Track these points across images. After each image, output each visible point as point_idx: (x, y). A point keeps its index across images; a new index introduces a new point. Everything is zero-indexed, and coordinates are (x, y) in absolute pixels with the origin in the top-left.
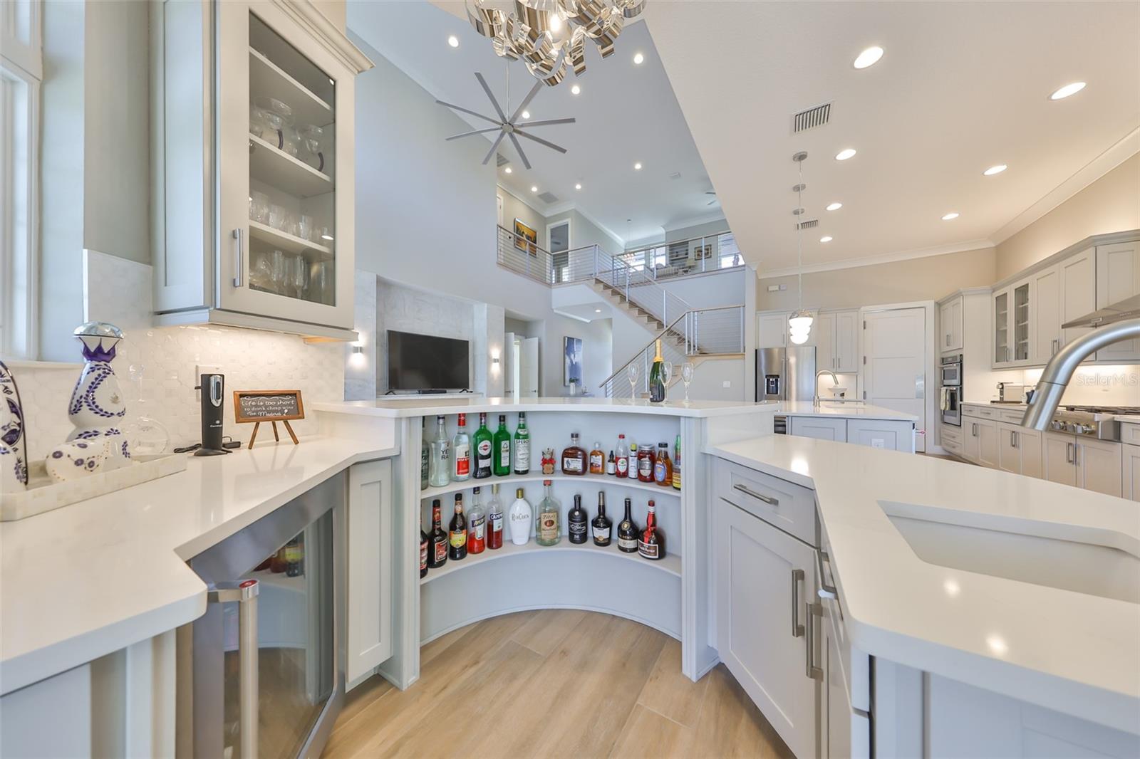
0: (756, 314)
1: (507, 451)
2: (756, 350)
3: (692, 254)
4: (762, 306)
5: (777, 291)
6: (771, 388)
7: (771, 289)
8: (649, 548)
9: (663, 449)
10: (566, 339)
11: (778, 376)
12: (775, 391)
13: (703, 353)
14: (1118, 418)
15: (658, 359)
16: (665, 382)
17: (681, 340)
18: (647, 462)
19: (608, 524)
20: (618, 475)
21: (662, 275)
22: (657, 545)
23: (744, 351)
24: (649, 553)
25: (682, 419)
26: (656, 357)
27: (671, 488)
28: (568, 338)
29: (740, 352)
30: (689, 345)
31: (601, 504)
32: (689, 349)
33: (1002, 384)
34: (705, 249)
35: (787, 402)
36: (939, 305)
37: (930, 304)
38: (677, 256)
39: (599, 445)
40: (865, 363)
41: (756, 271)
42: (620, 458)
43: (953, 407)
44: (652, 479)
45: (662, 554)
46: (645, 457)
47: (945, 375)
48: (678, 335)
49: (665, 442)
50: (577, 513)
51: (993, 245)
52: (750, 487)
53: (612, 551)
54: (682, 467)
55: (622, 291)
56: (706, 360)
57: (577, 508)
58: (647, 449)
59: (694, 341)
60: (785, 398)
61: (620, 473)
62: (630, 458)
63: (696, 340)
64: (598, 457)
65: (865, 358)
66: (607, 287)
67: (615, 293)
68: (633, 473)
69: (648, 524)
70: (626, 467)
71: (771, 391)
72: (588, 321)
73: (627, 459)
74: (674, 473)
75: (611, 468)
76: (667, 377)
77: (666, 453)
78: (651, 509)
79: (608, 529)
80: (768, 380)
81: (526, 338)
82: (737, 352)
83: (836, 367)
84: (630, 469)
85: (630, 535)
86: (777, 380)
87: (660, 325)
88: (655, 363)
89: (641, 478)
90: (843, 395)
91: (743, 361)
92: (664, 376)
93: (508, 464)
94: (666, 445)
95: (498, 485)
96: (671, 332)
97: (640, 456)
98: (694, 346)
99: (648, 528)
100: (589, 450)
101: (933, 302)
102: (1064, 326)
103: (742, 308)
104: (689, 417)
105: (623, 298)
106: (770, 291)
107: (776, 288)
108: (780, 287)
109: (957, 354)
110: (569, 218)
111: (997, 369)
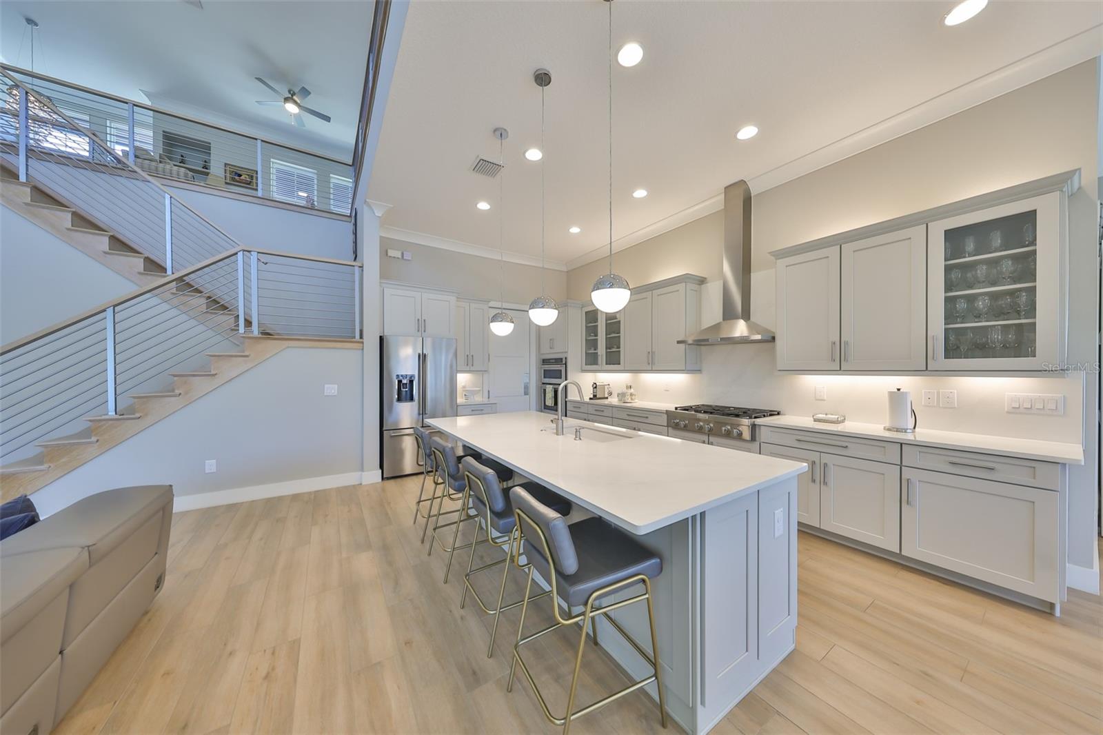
2: (381, 337)
5: (398, 258)
6: (404, 393)
7: (391, 253)
11: (413, 377)
12: (409, 398)
23: (361, 337)
29: (354, 337)
33: (595, 383)
40: (489, 361)
47: (546, 373)
48: (199, 289)
56: (287, 348)
65: (489, 355)
71: (403, 397)
80: (400, 382)
82: (349, 337)
83: (470, 365)
86: (412, 382)
87: (154, 264)
91: (360, 352)
103: (357, 269)
106: (390, 257)
107: (398, 254)
108: (403, 254)
109: (562, 356)
111: (584, 371)
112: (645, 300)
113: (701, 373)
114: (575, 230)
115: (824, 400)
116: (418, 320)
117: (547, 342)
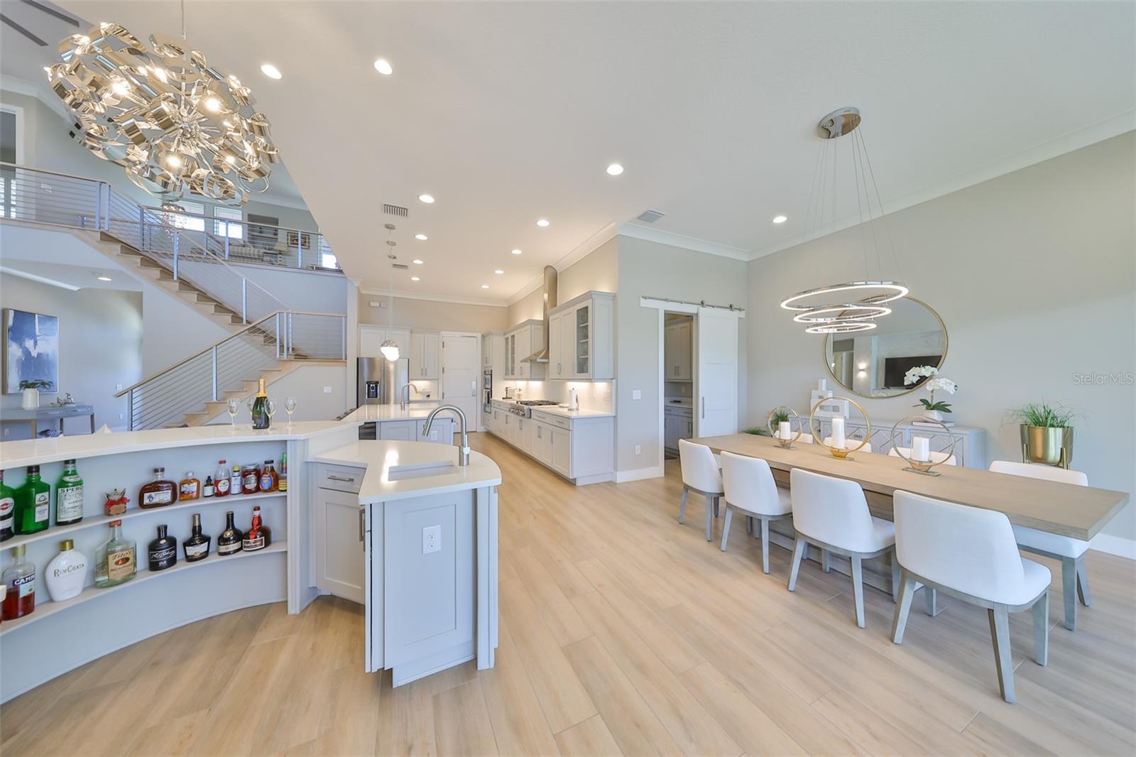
0: (358, 326)
1: (46, 503)
2: (358, 359)
3: (282, 237)
4: (363, 320)
5: (377, 307)
6: (371, 393)
7: (372, 304)
8: (255, 542)
9: (269, 465)
10: (11, 314)
11: (377, 382)
12: (375, 396)
13: (300, 357)
14: (531, 407)
15: (261, 394)
16: (270, 413)
17: (270, 339)
18: (252, 478)
19: (206, 539)
20: (219, 494)
21: (238, 254)
22: (263, 538)
23: (346, 359)
24: (256, 546)
25: (288, 443)
26: (260, 393)
27: (278, 491)
28: (16, 312)
29: (342, 359)
30: (282, 346)
31: (197, 524)
32: (282, 351)
33: (506, 388)
34: (302, 238)
35: (385, 406)
36: (483, 337)
37: (479, 336)
38: (261, 232)
39: (193, 474)
40: (443, 372)
41: (358, 288)
42: (220, 481)
43: (488, 403)
44: (258, 489)
45: (268, 543)
46: (250, 474)
47: (485, 381)
48: (264, 332)
49: (272, 459)
50: (163, 542)
51: (507, 307)
52: (338, 476)
53: (213, 559)
54: (289, 475)
55: (162, 261)
56: (302, 366)
57: (163, 535)
58: (252, 467)
59: (288, 344)
60: (385, 401)
61: (221, 493)
62: (233, 478)
63: (289, 341)
64: (191, 485)
65: (443, 369)
66: (128, 249)
67: (148, 262)
68: (236, 489)
69: (253, 525)
70: (228, 487)
71: (371, 395)
72: (75, 289)
73: (229, 480)
74: (280, 481)
75: (209, 491)
76: (271, 410)
77: (272, 468)
78: (257, 513)
79: (207, 543)
80: (369, 386)
82: (339, 358)
83: (424, 375)
84: (232, 487)
85: (234, 539)
86: (376, 386)
87: (237, 318)
88: (258, 398)
89: (245, 491)
90: (429, 396)
91: (345, 368)
92: (269, 409)
93: (47, 518)
94: (272, 462)
95: (24, 546)
96: (255, 330)
97: (245, 474)
98: (288, 349)
99: (253, 529)
100: (177, 481)
101: (480, 334)
102: (521, 362)
103: (344, 318)
104: (295, 440)
105: (167, 273)
106: (372, 306)
107: (377, 304)
108: (380, 304)
109: (490, 369)
110: (21, 106)
111: (506, 379)
117: (485, 360)
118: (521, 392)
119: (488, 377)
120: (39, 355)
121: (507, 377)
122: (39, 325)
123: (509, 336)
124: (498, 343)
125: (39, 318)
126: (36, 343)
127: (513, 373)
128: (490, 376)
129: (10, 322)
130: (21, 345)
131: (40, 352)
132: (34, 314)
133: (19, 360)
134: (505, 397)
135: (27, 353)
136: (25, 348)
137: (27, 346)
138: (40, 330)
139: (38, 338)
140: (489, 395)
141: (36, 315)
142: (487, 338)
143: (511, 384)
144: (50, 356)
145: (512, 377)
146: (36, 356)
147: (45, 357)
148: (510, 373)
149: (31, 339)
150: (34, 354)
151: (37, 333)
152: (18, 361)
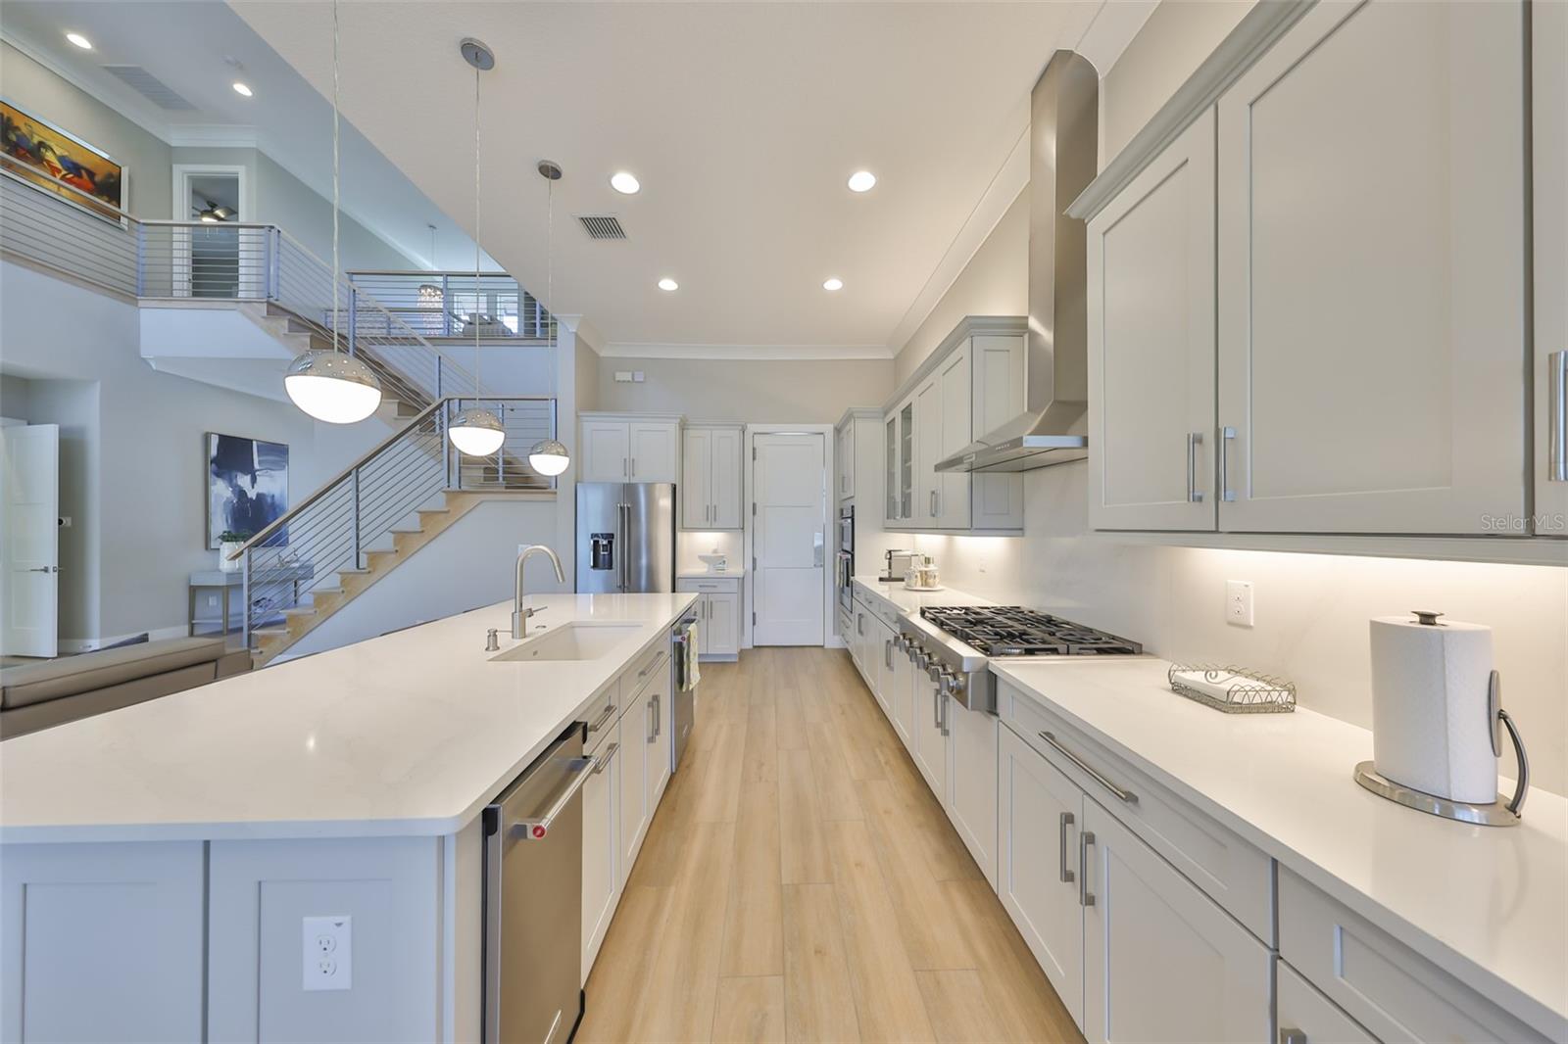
0: (577, 416)
2: (578, 485)
5: (629, 381)
6: (601, 557)
7: (619, 376)
10: (216, 440)
12: (605, 562)
23: (556, 488)
28: (222, 438)
33: (890, 552)
36: (838, 431)
37: (829, 428)
40: (754, 513)
41: (575, 334)
43: (847, 588)
47: (840, 532)
51: (892, 357)
56: (482, 502)
65: (754, 505)
66: (296, 322)
67: (320, 341)
81: (29, 424)
83: (711, 518)
86: (610, 543)
101: (831, 425)
102: (938, 468)
103: (552, 402)
106: (619, 381)
107: (627, 376)
108: (633, 376)
109: (849, 504)
110: (240, 164)
111: (888, 529)
112: (932, 387)
113: (1023, 536)
114: (833, 285)
115: (1248, 627)
116: (625, 460)
117: (840, 482)
118: (932, 567)
119: (846, 522)
120: (258, 495)
121: (891, 523)
122: (259, 456)
123: (896, 414)
124: (869, 436)
125: (258, 446)
126: (254, 481)
127: (906, 513)
128: (849, 521)
129: (214, 452)
130: (231, 482)
131: (260, 491)
132: (251, 441)
133: (229, 501)
134: (885, 575)
135: (241, 493)
136: (237, 486)
137: (239, 483)
138: (260, 462)
139: (257, 473)
140: (849, 568)
141: (254, 443)
142: (844, 431)
143: (902, 542)
144: (276, 498)
145: (905, 523)
146: (254, 498)
147: (269, 500)
148: (900, 511)
149: (247, 475)
150: (252, 494)
151: (256, 466)
152: (225, 504)
